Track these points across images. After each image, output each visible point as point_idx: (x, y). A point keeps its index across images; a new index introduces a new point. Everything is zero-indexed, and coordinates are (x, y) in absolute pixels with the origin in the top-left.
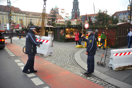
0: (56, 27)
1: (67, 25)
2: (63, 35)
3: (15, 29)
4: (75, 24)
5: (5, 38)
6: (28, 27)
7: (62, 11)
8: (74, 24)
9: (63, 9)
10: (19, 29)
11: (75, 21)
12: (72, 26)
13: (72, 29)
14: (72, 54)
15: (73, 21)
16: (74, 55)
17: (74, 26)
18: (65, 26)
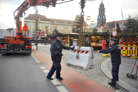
1: (93, 33)
2: (88, 43)
3: (41, 36)
4: (102, 31)
5: (32, 45)
6: (53, 34)
7: (88, 18)
8: (100, 32)
9: (88, 17)
10: (44, 36)
11: (101, 28)
12: (98, 33)
13: (98, 37)
14: (98, 64)
15: (99, 28)
16: (100, 64)
17: (100, 34)
18: (91, 34)
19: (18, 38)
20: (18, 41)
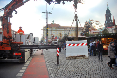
0: (90, 37)
1: (103, 34)
3: (54, 41)
4: (114, 32)
7: (97, 23)
8: (111, 32)
10: (57, 41)
11: (113, 28)
12: (110, 34)
13: (109, 38)
15: (110, 29)
17: (112, 35)
18: (101, 35)
19: (4, 44)
20: (3, 47)
